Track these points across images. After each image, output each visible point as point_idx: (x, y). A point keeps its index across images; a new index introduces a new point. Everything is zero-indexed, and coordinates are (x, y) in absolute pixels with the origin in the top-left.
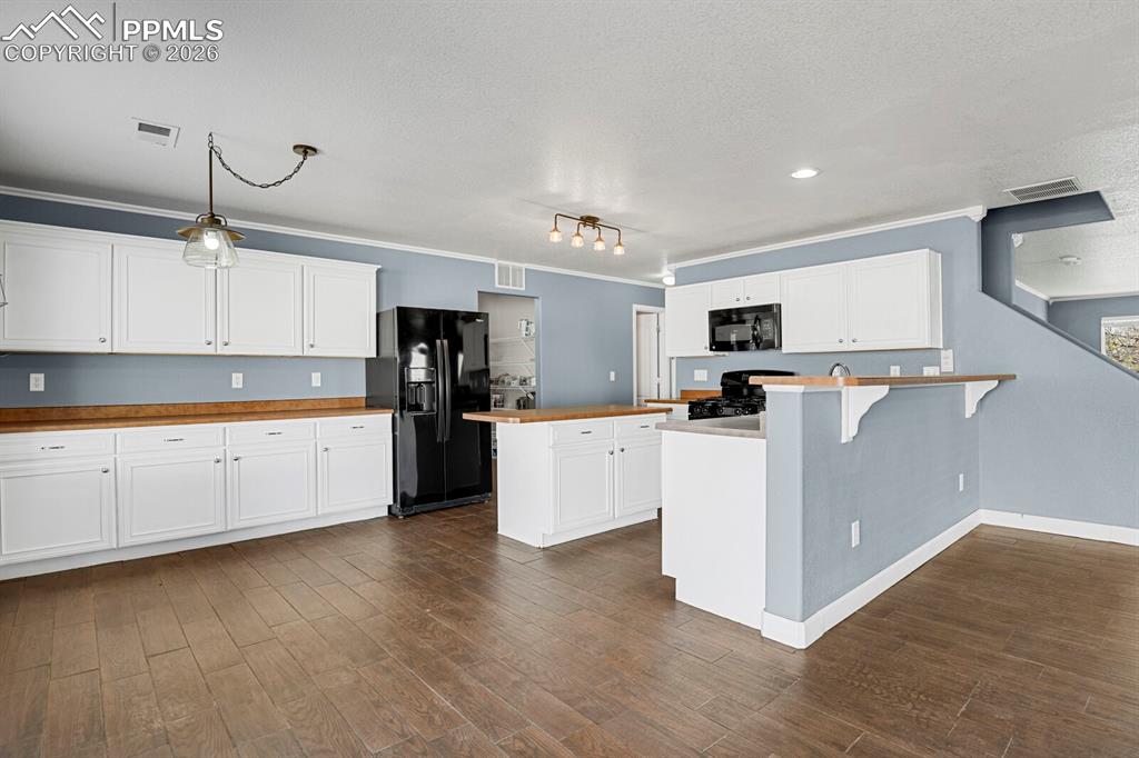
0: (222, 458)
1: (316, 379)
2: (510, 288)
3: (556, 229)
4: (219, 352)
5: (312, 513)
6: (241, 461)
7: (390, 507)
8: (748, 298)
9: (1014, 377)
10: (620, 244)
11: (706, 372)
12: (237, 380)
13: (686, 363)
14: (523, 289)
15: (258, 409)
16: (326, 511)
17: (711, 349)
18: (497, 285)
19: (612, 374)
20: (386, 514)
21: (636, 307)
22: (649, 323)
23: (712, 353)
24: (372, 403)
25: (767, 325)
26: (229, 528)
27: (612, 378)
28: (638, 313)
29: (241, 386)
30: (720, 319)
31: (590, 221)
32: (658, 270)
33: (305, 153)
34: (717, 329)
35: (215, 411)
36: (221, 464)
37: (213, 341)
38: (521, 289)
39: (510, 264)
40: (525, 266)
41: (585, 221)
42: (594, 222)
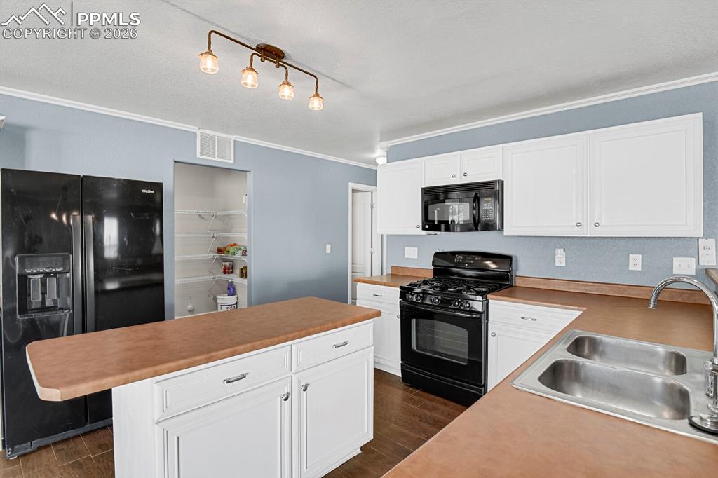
2: (215, 160)
3: (210, 52)
8: (465, 175)
10: (317, 95)
11: (416, 249)
13: (397, 241)
14: (232, 161)
17: (424, 229)
18: (199, 156)
19: (328, 247)
21: (352, 185)
22: (363, 200)
23: (424, 232)
25: (487, 205)
27: (328, 251)
28: (354, 191)
30: (434, 196)
31: (271, 53)
32: (371, 149)
34: (432, 207)
38: (229, 161)
39: (216, 134)
40: (233, 138)
41: (265, 53)
42: (278, 57)
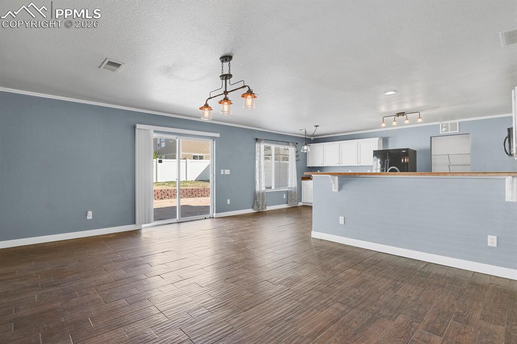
2: (449, 133)
10: (420, 117)
18: (441, 133)
31: (400, 114)
38: (456, 132)
39: (449, 122)
40: (459, 121)
41: (398, 114)
42: (403, 114)
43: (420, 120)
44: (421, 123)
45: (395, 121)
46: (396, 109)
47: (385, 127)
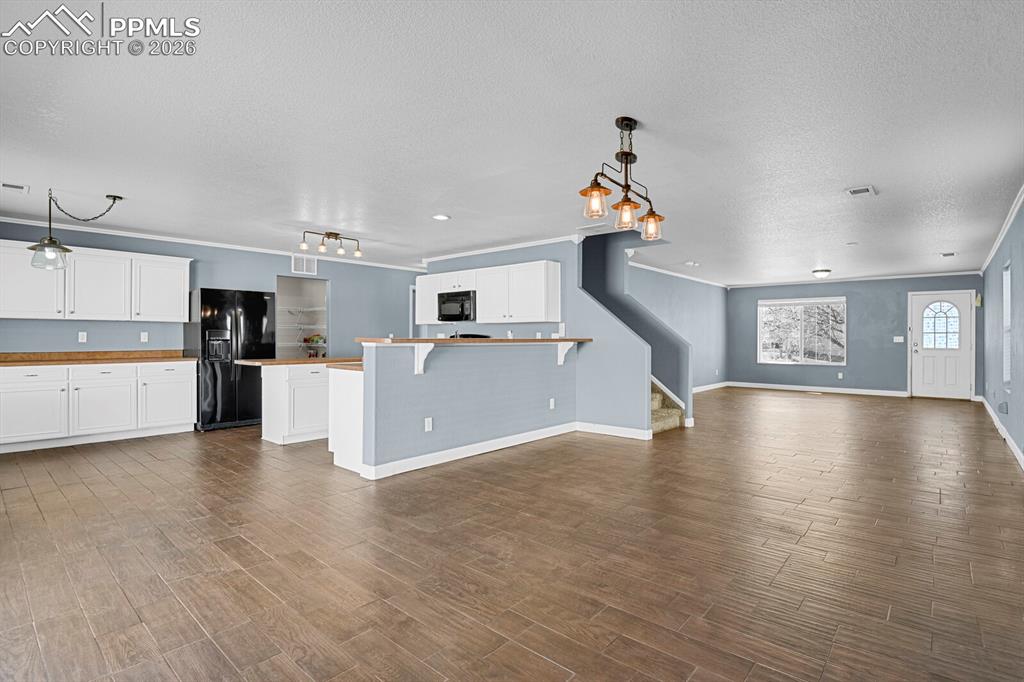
0: (66, 388)
1: (144, 337)
2: (304, 273)
3: (305, 241)
4: (67, 318)
5: (133, 427)
6: (80, 391)
7: (195, 425)
8: (459, 286)
9: (591, 340)
10: (358, 249)
12: (83, 337)
14: (315, 273)
15: (98, 357)
16: (145, 426)
17: (439, 320)
18: (293, 271)
20: (193, 429)
21: (413, 288)
23: (440, 322)
24: (186, 354)
25: (468, 305)
26: (71, 434)
28: (414, 292)
29: (85, 341)
30: (445, 299)
31: (332, 235)
33: (115, 199)
34: (443, 306)
35: (65, 358)
36: (66, 392)
37: (63, 311)
38: (313, 273)
39: (305, 256)
40: (317, 257)
41: (329, 235)
42: (336, 236)
43: (358, 254)
44: (360, 259)
45: (323, 244)
46: (324, 223)
47: (307, 252)
